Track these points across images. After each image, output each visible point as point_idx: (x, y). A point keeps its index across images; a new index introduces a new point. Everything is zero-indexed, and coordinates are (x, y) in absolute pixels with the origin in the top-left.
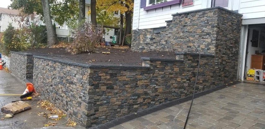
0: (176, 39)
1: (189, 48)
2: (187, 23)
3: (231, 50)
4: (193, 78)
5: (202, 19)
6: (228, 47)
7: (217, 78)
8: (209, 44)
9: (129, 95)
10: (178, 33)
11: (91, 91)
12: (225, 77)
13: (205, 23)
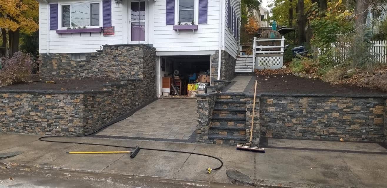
0: (109, 67)
1: (121, 75)
2: (118, 54)
3: (151, 75)
4: (133, 97)
5: (131, 52)
6: (150, 73)
7: (145, 97)
8: (138, 72)
9: (102, 112)
10: (110, 62)
11: (84, 109)
12: (149, 95)
13: (134, 55)
